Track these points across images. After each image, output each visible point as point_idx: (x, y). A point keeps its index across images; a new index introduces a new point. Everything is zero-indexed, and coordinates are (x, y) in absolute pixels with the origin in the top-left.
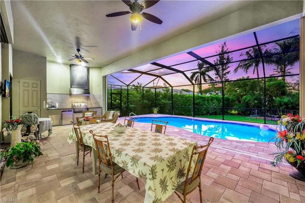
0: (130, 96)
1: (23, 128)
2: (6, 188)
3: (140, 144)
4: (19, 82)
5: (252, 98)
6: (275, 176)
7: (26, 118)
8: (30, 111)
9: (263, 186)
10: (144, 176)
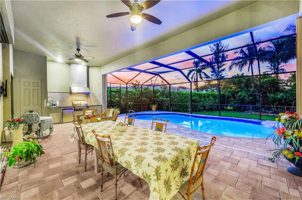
0: (128, 94)
1: (25, 127)
2: (8, 188)
3: (143, 144)
4: (20, 82)
5: (247, 94)
6: (274, 172)
7: (27, 117)
8: (31, 110)
9: (263, 182)
10: (149, 176)
